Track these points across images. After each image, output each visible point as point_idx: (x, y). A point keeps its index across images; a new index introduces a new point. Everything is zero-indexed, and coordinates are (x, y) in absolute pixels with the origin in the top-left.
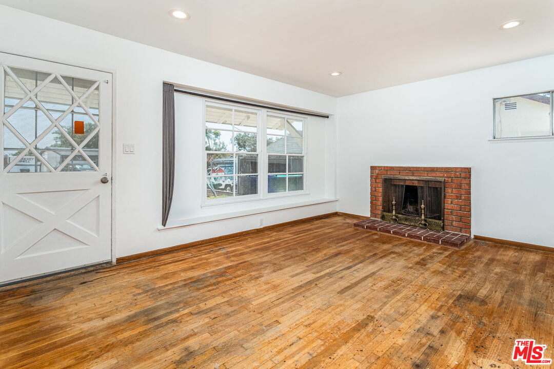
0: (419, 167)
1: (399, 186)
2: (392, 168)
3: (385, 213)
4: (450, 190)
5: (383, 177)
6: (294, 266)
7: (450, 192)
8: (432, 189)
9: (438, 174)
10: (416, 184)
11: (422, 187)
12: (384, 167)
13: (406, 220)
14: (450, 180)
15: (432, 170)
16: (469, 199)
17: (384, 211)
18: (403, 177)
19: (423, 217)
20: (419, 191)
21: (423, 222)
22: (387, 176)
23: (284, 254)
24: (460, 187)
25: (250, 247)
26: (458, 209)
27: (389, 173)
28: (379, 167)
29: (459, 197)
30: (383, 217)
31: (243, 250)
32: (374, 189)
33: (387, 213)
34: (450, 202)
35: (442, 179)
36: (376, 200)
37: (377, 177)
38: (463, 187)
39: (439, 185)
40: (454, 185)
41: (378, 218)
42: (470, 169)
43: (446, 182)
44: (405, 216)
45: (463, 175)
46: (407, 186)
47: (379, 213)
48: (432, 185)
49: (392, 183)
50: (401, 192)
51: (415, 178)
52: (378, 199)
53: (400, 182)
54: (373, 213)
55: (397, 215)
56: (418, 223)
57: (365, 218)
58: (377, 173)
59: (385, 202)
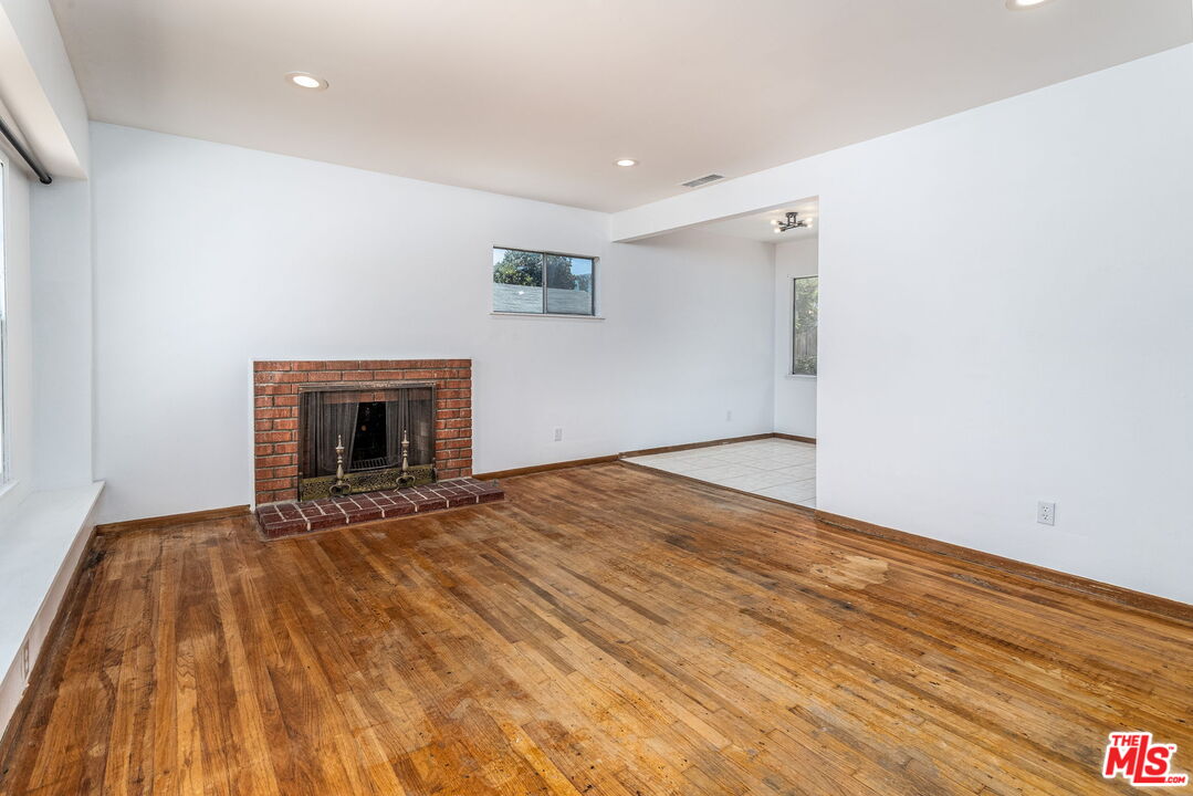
0: (387, 361)
1: (343, 408)
2: (322, 365)
3: (306, 481)
4: (442, 402)
5: (299, 388)
7: (445, 406)
8: (415, 404)
9: (423, 373)
10: (381, 398)
11: (395, 405)
12: (300, 362)
13: (361, 482)
14: (442, 382)
15: (413, 365)
17: (304, 476)
18: (353, 385)
19: (405, 465)
20: (389, 411)
21: (406, 475)
22: (312, 386)
24: (457, 395)
26: (456, 434)
27: (313, 378)
28: (283, 364)
29: (455, 415)
30: (302, 494)
32: (267, 425)
33: (313, 480)
34: (443, 426)
35: (433, 383)
36: (273, 453)
37: (276, 391)
38: (463, 395)
39: (426, 395)
40: (449, 393)
41: (286, 499)
42: (469, 362)
43: (438, 387)
44: (359, 475)
45: (462, 373)
46: (363, 405)
47: (287, 483)
48: (414, 395)
49: (328, 402)
50: (348, 422)
51: (380, 385)
52: (284, 447)
53: (344, 397)
54: (263, 489)
55: (347, 476)
56: (394, 480)
57: (239, 513)
58: (277, 379)
59: (305, 452)
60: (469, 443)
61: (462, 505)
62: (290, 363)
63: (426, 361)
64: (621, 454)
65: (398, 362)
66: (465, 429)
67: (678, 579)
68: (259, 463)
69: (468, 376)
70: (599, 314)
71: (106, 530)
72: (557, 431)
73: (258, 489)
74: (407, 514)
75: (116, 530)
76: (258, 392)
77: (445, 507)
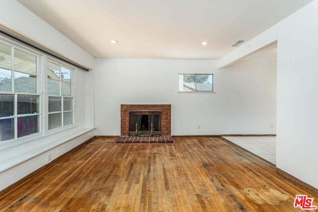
0: (149, 105)
1: (138, 116)
2: (134, 106)
3: (130, 132)
4: (163, 116)
5: (129, 111)
6: (117, 185)
7: (163, 117)
8: (155, 116)
9: (158, 108)
10: (147, 114)
11: (151, 115)
12: (130, 105)
13: (142, 134)
14: (163, 110)
15: (155, 106)
16: (170, 119)
17: (130, 131)
18: (141, 111)
19: (152, 131)
20: (149, 117)
21: (152, 133)
22: (132, 110)
23: (97, 178)
24: (167, 114)
25: (56, 184)
26: (166, 124)
27: (132, 108)
28: (126, 105)
29: (166, 119)
30: (129, 135)
31: (52, 190)
32: (123, 119)
33: (132, 132)
34: (163, 122)
35: (160, 111)
36: (124, 125)
37: (125, 111)
38: (168, 114)
39: (158, 113)
40: (165, 113)
41: (126, 135)
42: (170, 105)
43: (161, 112)
44: (142, 132)
45: (168, 108)
46: (143, 115)
47: (127, 132)
48: (155, 114)
49: (135, 114)
50: (139, 119)
51: (147, 111)
52: (126, 124)
53: (139, 113)
54: (123, 133)
55: (139, 132)
56: (149, 134)
57: (118, 137)
58: (125, 108)
59: (130, 125)
60: (170, 127)
61: (161, 143)
62: (127, 105)
63: (159, 105)
64: (222, 135)
65: (151, 105)
66: (169, 123)
67: (190, 177)
68: (121, 127)
69: (170, 109)
70: (214, 91)
71: (96, 137)
72: (199, 126)
73: (121, 132)
74: (147, 143)
75: (98, 137)
76: (121, 111)
77: (157, 143)
